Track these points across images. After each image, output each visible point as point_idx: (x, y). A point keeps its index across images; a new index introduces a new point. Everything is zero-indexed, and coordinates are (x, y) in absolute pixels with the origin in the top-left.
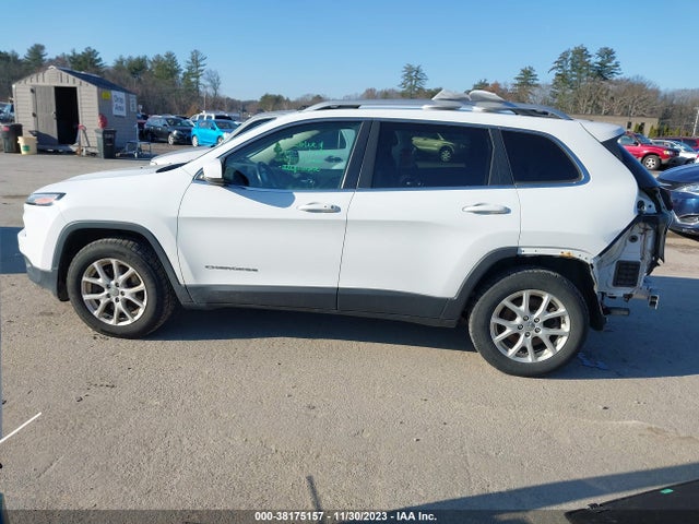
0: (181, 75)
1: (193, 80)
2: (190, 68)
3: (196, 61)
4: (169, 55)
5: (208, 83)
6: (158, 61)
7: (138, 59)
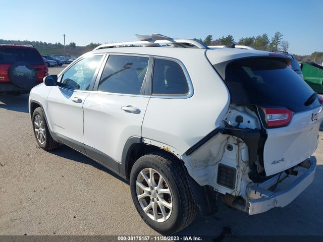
0: (269, 45)
1: (274, 46)
2: (273, 41)
3: (277, 37)
4: (265, 36)
5: (282, 47)
6: (259, 39)
7: (250, 38)
